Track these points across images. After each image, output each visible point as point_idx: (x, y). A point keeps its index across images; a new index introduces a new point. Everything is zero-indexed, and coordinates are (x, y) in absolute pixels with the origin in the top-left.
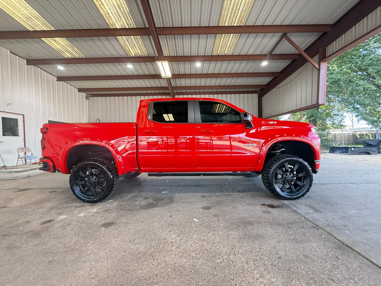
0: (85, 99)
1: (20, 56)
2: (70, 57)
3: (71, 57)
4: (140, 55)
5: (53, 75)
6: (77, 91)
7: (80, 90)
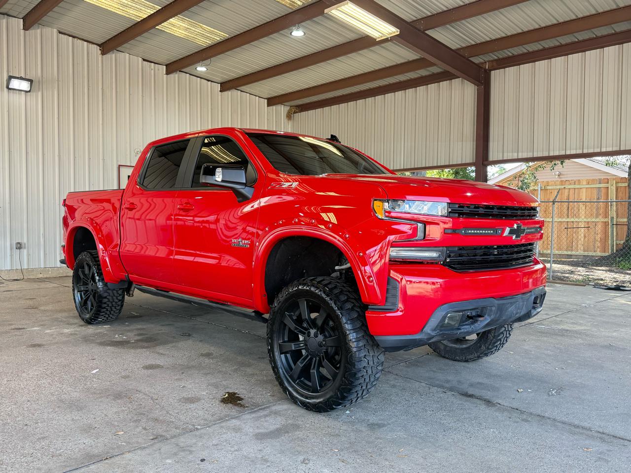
0: (286, 120)
1: (157, 62)
2: (218, 40)
3: (210, 43)
4: (299, 5)
5: (213, 80)
6: (266, 105)
7: (272, 101)
